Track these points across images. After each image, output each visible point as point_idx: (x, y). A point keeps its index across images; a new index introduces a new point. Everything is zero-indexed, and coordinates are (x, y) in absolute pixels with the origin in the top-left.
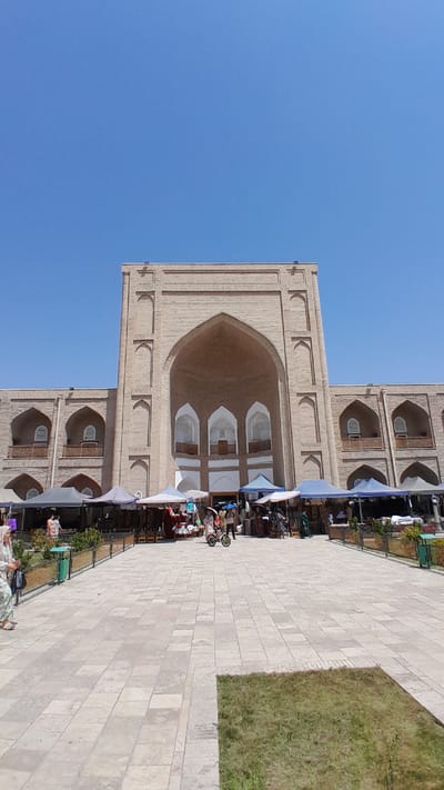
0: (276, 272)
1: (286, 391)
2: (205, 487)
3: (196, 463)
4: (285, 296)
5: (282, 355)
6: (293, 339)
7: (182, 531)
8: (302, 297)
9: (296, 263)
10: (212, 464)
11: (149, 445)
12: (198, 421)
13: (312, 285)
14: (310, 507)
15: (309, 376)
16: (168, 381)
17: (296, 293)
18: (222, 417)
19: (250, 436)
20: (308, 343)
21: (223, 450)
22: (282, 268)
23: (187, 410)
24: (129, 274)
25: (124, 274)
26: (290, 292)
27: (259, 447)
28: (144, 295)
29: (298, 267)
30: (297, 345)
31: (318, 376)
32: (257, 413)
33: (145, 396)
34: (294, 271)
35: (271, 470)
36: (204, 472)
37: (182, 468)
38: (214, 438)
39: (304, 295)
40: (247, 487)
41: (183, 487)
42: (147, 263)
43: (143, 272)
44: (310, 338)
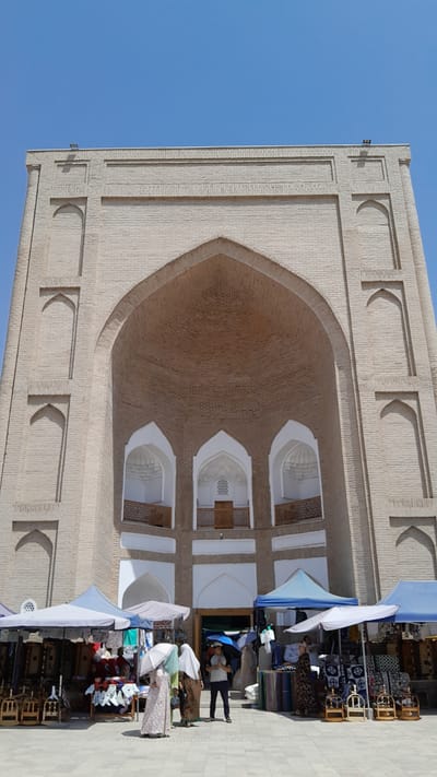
0: (327, 161)
1: (353, 389)
2: (183, 597)
3: (168, 545)
4: (348, 206)
5: (342, 317)
6: (365, 285)
7: (111, 697)
8: (382, 207)
9: (367, 143)
10: (200, 547)
11: (58, 500)
12: (172, 459)
13: (401, 186)
14: (416, 644)
15: (402, 358)
16: (108, 368)
17: (370, 200)
18: (222, 453)
19: (277, 493)
20: (397, 293)
21: (224, 519)
22: (341, 155)
23: (149, 437)
24: (39, 168)
25: (30, 168)
26: (355, 197)
27: (296, 514)
28: (67, 205)
29: (371, 152)
30: (373, 298)
31: (420, 356)
32: (293, 443)
33: (56, 397)
34: (362, 160)
35: (324, 560)
36: (184, 565)
37: (135, 555)
38: (205, 496)
39: (385, 202)
40: (271, 595)
41: (135, 595)
42: (74, 147)
43: (67, 165)
44: (400, 284)
